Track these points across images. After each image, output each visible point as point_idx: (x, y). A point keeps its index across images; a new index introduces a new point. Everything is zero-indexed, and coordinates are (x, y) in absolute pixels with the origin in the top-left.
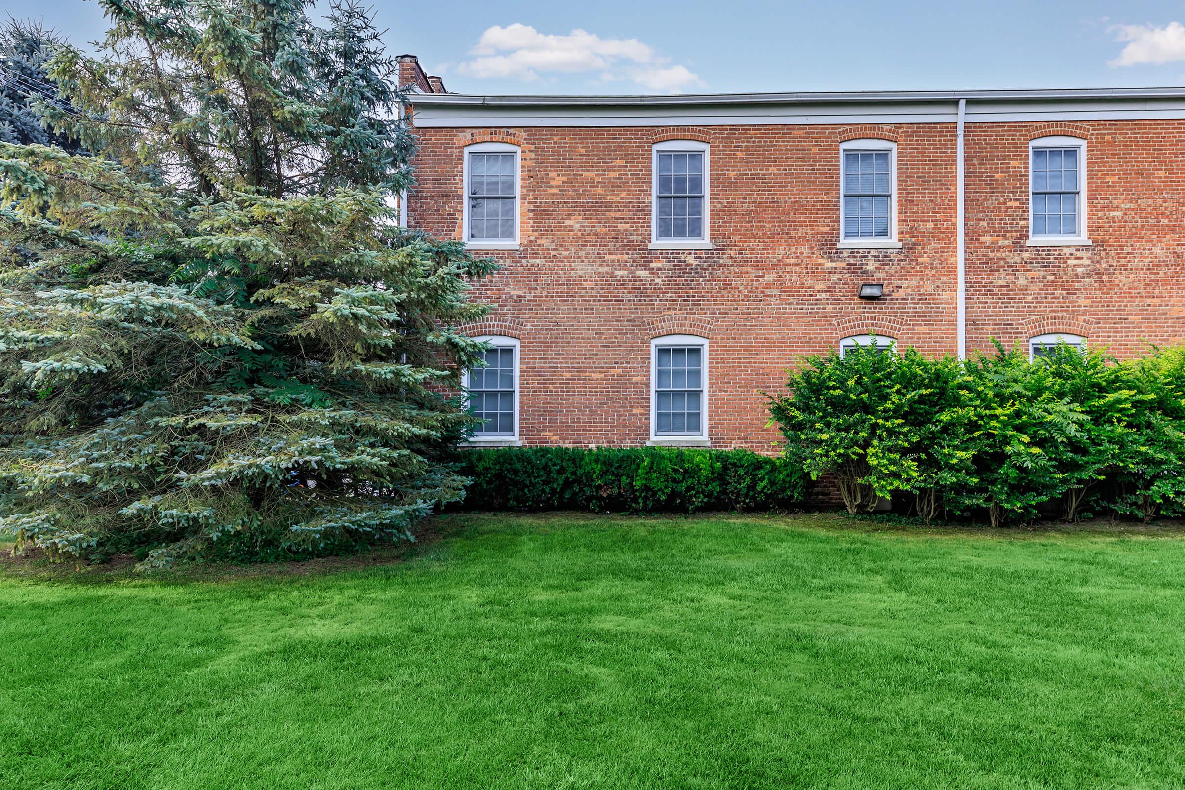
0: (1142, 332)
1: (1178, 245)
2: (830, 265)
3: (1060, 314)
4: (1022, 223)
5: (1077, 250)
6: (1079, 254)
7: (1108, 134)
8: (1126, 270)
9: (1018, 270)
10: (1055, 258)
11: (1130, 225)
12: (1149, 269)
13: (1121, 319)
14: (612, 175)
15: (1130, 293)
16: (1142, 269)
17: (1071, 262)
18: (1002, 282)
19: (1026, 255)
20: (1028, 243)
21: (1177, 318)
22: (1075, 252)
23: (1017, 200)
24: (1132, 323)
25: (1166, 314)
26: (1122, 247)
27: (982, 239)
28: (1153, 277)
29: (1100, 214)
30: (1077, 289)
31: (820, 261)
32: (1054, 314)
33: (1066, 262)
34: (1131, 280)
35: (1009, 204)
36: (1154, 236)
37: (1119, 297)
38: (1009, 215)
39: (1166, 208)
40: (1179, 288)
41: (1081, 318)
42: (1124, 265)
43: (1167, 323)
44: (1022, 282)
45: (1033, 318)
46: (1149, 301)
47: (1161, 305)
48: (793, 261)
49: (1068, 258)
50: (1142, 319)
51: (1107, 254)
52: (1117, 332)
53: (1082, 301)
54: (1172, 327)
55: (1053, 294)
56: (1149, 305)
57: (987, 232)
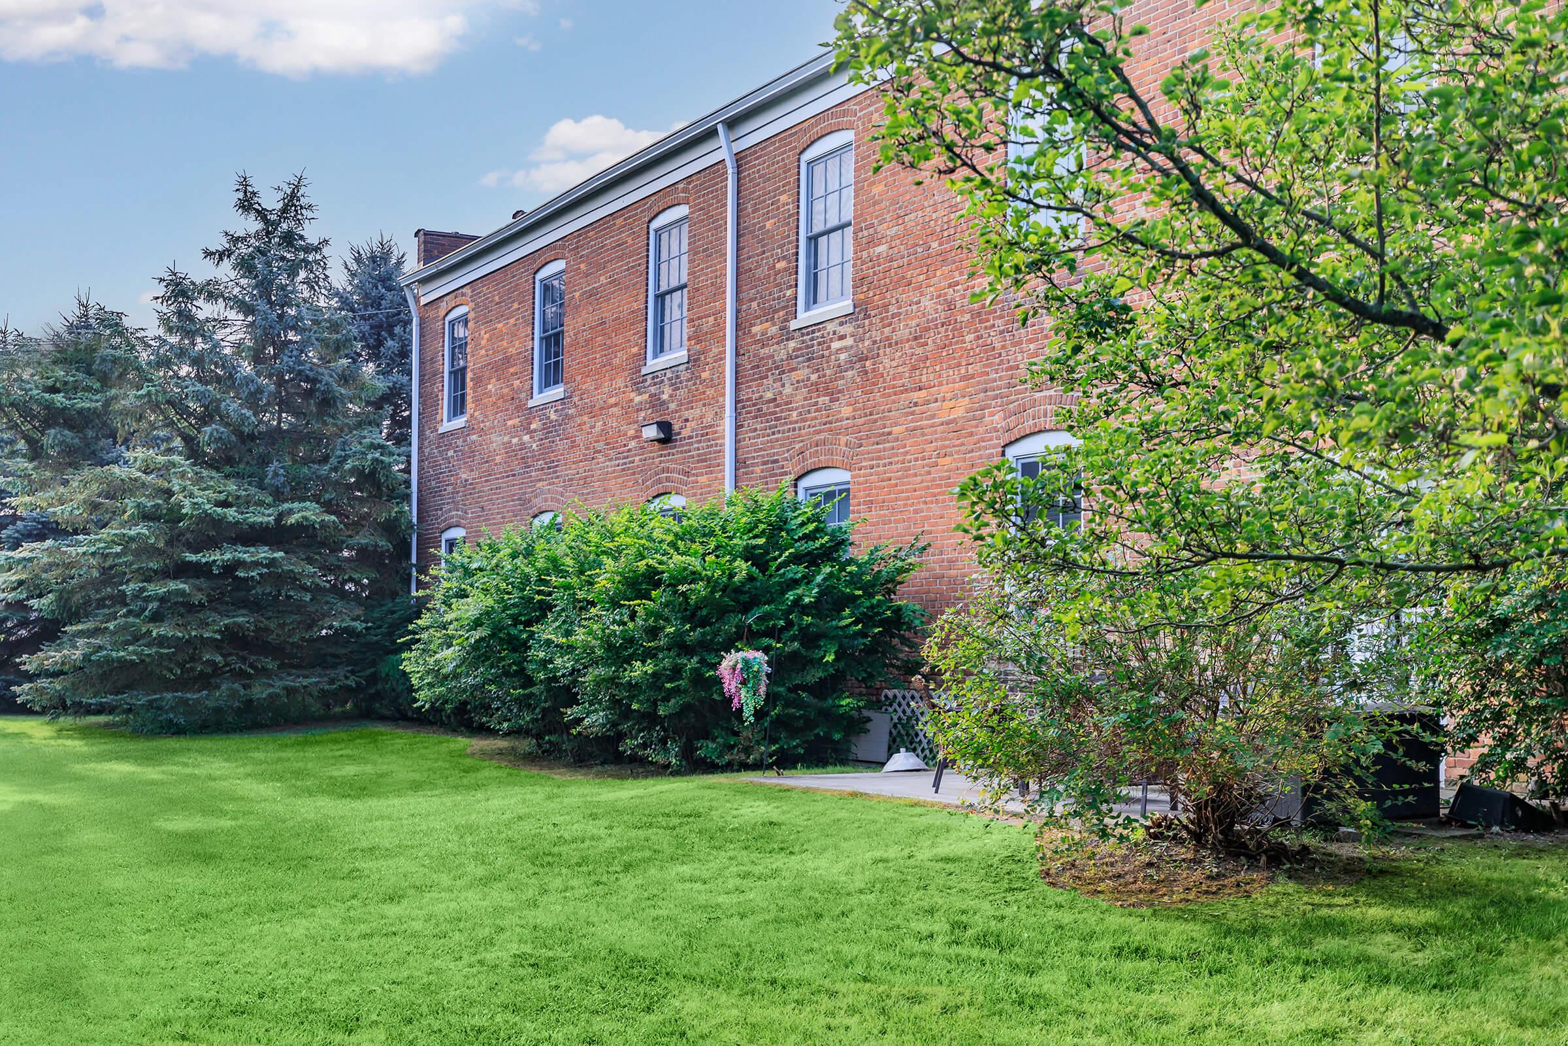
0: (907, 453)
1: (950, 286)
2: (638, 399)
3: (822, 436)
4: (789, 293)
5: (841, 324)
6: (842, 330)
7: (876, 111)
8: (890, 345)
9: (783, 372)
10: (819, 344)
11: (895, 264)
12: (916, 338)
13: (883, 434)
14: (512, 321)
15: (894, 387)
16: (908, 340)
17: (836, 345)
18: (769, 395)
19: (792, 344)
20: (794, 325)
21: (948, 423)
22: (839, 329)
23: (784, 258)
24: (897, 439)
25: (933, 417)
26: (886, 307)
27: (755, 329)
28: (919, 351)
29: (865, 254)
30: (840, 392)
31: (633, 395)
32: (818, 437)
33: (829, 348)
34: (894, 364)
35: (778, 266)
36: (922, 277)
37: (883, 396)
38: (777, 285)
39: (936, 220)
40: (949, 367)
41: (843, 439)
42: (888, 339)
43: (935, 432)
44: (788, 390)
45: (797, 446)
46: (916, 396)
47: (927, 402)
48: (612, 401)
49: (831, 340)
50: (907, 430)
51: (871, 324)
52: (879, 458)
53: (846, 411)
54: (942, 439)
55: (816, 403)
56: (916, 404)
57: (757, 317)
